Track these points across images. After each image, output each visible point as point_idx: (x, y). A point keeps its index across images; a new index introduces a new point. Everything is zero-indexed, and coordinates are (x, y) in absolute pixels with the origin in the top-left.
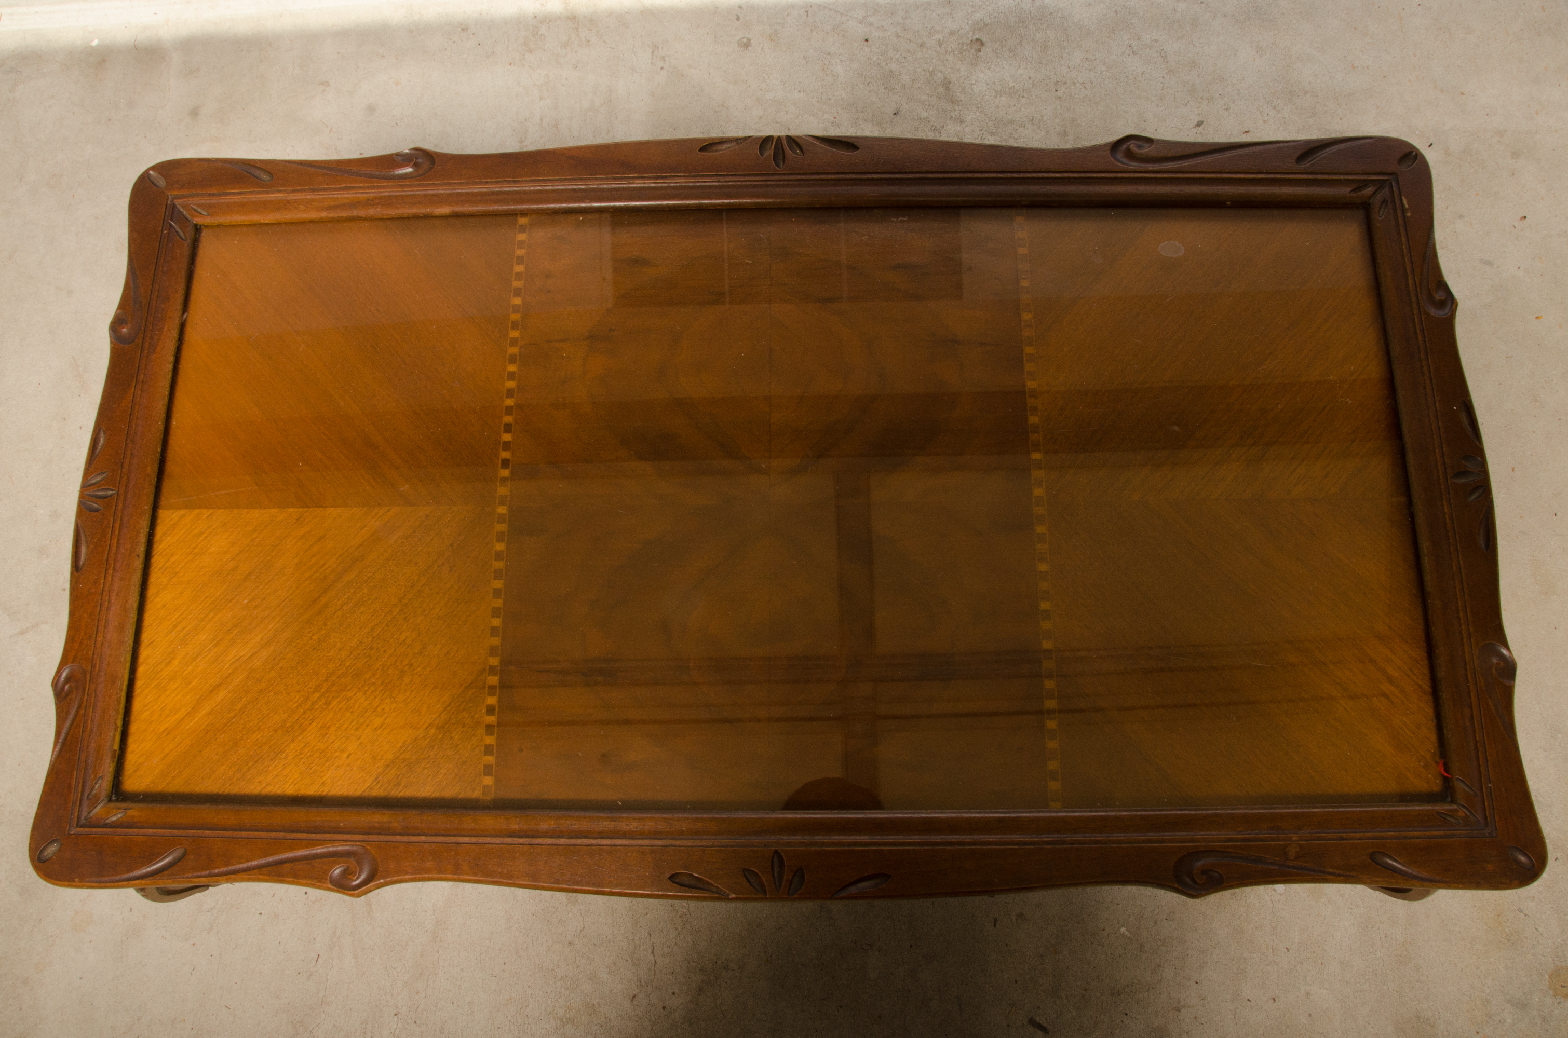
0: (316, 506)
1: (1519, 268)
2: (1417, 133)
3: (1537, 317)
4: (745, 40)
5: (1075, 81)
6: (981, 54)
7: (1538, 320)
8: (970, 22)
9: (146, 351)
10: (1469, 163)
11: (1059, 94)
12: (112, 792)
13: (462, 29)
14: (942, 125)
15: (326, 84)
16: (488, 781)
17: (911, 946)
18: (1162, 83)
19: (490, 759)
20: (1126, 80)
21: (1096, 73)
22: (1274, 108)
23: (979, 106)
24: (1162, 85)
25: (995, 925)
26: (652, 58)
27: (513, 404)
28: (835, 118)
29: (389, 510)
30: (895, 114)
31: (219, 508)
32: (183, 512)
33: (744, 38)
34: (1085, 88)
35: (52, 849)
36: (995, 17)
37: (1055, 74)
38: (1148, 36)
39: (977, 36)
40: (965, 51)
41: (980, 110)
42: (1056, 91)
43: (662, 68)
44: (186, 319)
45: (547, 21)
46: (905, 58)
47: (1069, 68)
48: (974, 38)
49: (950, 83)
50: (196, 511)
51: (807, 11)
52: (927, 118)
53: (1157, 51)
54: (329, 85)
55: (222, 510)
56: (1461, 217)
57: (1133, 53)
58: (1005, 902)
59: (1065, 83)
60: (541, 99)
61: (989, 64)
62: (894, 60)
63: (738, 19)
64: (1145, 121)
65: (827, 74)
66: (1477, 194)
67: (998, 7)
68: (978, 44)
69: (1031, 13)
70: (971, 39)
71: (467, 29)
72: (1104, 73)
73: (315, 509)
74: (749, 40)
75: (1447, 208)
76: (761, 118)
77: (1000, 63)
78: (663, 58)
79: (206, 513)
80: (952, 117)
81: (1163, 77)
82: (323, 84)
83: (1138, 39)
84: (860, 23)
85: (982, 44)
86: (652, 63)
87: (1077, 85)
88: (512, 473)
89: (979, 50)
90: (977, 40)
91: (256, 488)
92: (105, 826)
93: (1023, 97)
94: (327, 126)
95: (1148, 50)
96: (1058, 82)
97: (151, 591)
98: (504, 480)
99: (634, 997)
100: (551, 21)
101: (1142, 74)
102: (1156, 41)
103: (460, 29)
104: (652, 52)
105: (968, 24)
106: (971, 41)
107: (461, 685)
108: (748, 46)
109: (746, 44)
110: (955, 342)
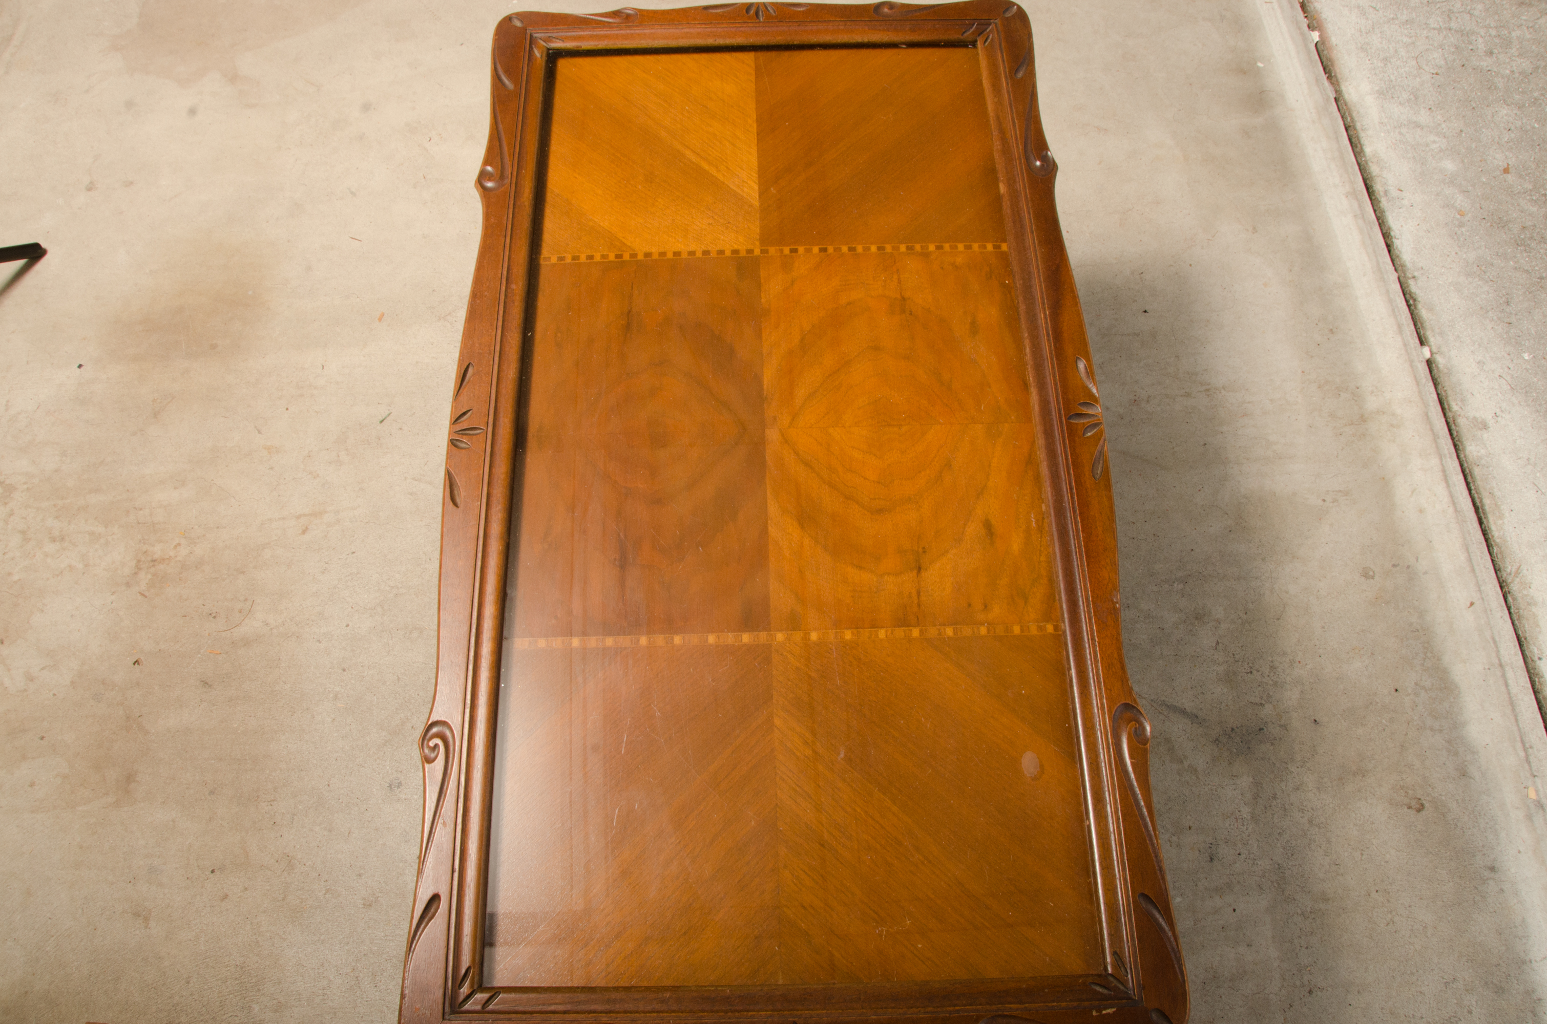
0: (758, 140)
4: (1371, 573)
5: (1394, 913)
6: (1406, 809)
8: (1443, 798)
9: (869, 24)
11: (1374, 894)
12: (554, 50)
14: (1312, 768)
15: (1255, 231)
16: (554, 260)
18: (1413, 1015)
19: (569, 260)
20: (1409, 972)
21: (1410, 937)
23: (1342, 807)
24: (1411, 1016)
26: (1333, 491)
28: (1299, 662)
29: (755, 183)
30: (1315, 721)
31: (756, 84)
32: (753, 65)
33: (1374, 572)
34: (1388, 924)
35: (518, 24)
36: (1456, 825)
37: (1398, 890)
38: (1474, 1003)
39: (1427, 805)
40: (1406, 792)
41: (1336, 808)
42: (1377, 891)
43: (1324, 500)
44: (901, 48)
45: (1355, 398)
46: (1384, 730)
47: (1410, 906)
48: (1424, 802)
49: (1364, 776)
50: (753, 73)
51: (1418, 631)
52: (1317, 753)
53: (1455, 1013)
54: (1254, 233)
55: (754, 87)
57: (1447, 982)
59: (1389, 901)
60: (1271, 400)
61: (1395, 818)
62: (1379, 718)
63: (1394, 566)
64: (1359, 992)
65: (1348, 653)
67: (1469, 828)
68: (1418, 806)
69: (1471, 865)
70: (1422, 798)
71: (1332, 333)
72: (1412, 947)
73: (756, 140)
74: (1373, 578)
76: (1287, 592)
77: (1399, 830)
78: (1335, 501)
79: (753, 78)
80: (1322, 778)
81: (1422, 1018)
82: (1254, 228)
83: (1467, 990)
84: (1416, 684)
85: (1419, 811)
86: (1328, 491)
87: (1390, 916)
88: (786, 256)
89: (1409, 807)
90: (1422, 805)
91: (772, 104)
92: (531, 47)
93: (1362, 854)
94: (1213, 237)
95: (1456, 1002)
96: (1389, 893)
97: (696, 56)
98: (782, 251)
100: (1356, 401)
101: (1421, 992)
102: (1470, 1012)
103: (1331, 327)
104: (1340, 491)
105: (1441, 795)
106: (1420, 799)
107: (624, 238)
108: (1365, 577)
109: (1367, 574)
110: (919, 569)
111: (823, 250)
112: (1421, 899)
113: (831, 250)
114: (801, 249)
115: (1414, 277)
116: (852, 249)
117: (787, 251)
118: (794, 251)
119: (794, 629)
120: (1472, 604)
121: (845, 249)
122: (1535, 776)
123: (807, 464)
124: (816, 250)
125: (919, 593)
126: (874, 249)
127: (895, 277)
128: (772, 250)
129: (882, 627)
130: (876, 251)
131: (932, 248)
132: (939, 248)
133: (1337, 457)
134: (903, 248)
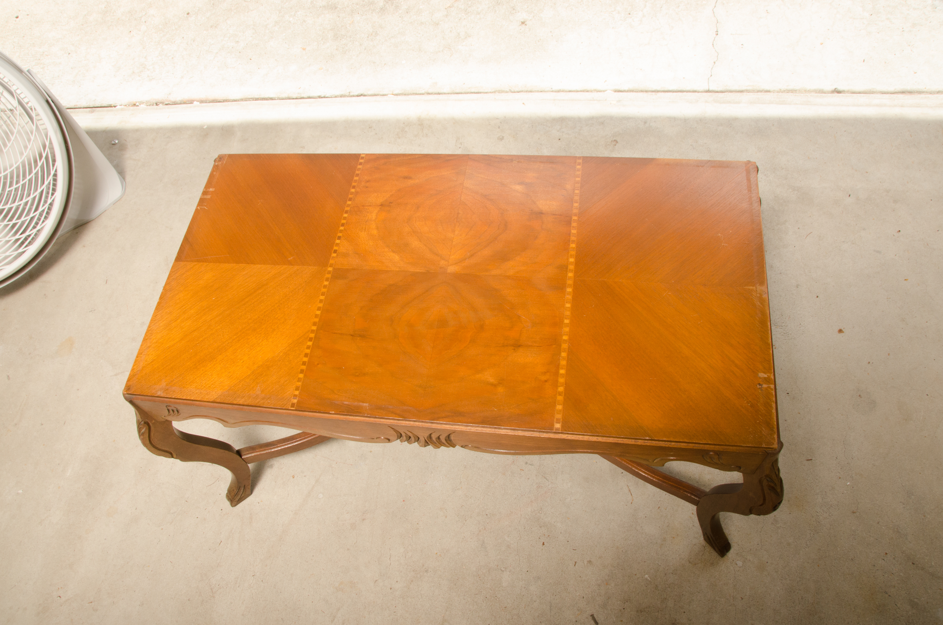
0: (252, 264)
1: (896, 255)
2: (842, 189)
3: (905, 280)
4: (501, 137)
7: (906, 281)
8: (612, 132)
10: (870, 204)
13: (370, 127)
16: (301, 376)
17: (527, 571)
22: (765, 175)
25: (575, 565)
26: (456, 143)
27: (343, 229)
29: (282, 267)
31: (211, 262)
32: (196, 263)
33: (500, 136)
36: (625, 131)
38: (702, 141)
39: (615, 139)
40: (608, 145)
43: (460, 148)
46: (578, 147)
47: (660, 154)
48: (613, 139)
50: (201, 263)
54: (304, 148)
55: (212, 263)
56: (864, 229)
58: (582, 554)
61: (619, 151)
62: (572, 148)
63: (499, 128)
66: (873, 219)
68: (615, 142)
71: (372, 127)
73: (251, 265)
74: (503, 137)
75: (856, 225)
77: (625, 151)
78: (461, 144)
79: (205, 264)
82: (302, 147)
84: (558, 131)
85: (617, 142)
86: (455, 145)
88: (337, 255)
89: (615, 145)
90: (615, 140)
91: (228, 255)
98: (333, 257)
99: (376, 581)
102: (706, 143)
104: (456, 141)
105: (611, 133)
106: (612, 141)
107: (298, 336)
108: (502, 140)
109: (501, 139)
110: (542, 213)
111: (339, 238)
112: (656, 149)
113: (340, 234)
114: (335, 248)
115: (349, 93)
116: (343, 225)
117: (334, 255)
118: (335, 251)
119: (567, 268)
120: (523, 104)
121: (342, 228)
122: (606, 100)
123: (472, 256)
124: (338, 241)
125: (554, 215)
126: (345, 215)
127: (366, 207)
128: (331, 261)
129: (570, 231)
130: (347, 214)
131: (353, 190)
132: (354, 187)
133: (438, 138)
134: (349, 203)
